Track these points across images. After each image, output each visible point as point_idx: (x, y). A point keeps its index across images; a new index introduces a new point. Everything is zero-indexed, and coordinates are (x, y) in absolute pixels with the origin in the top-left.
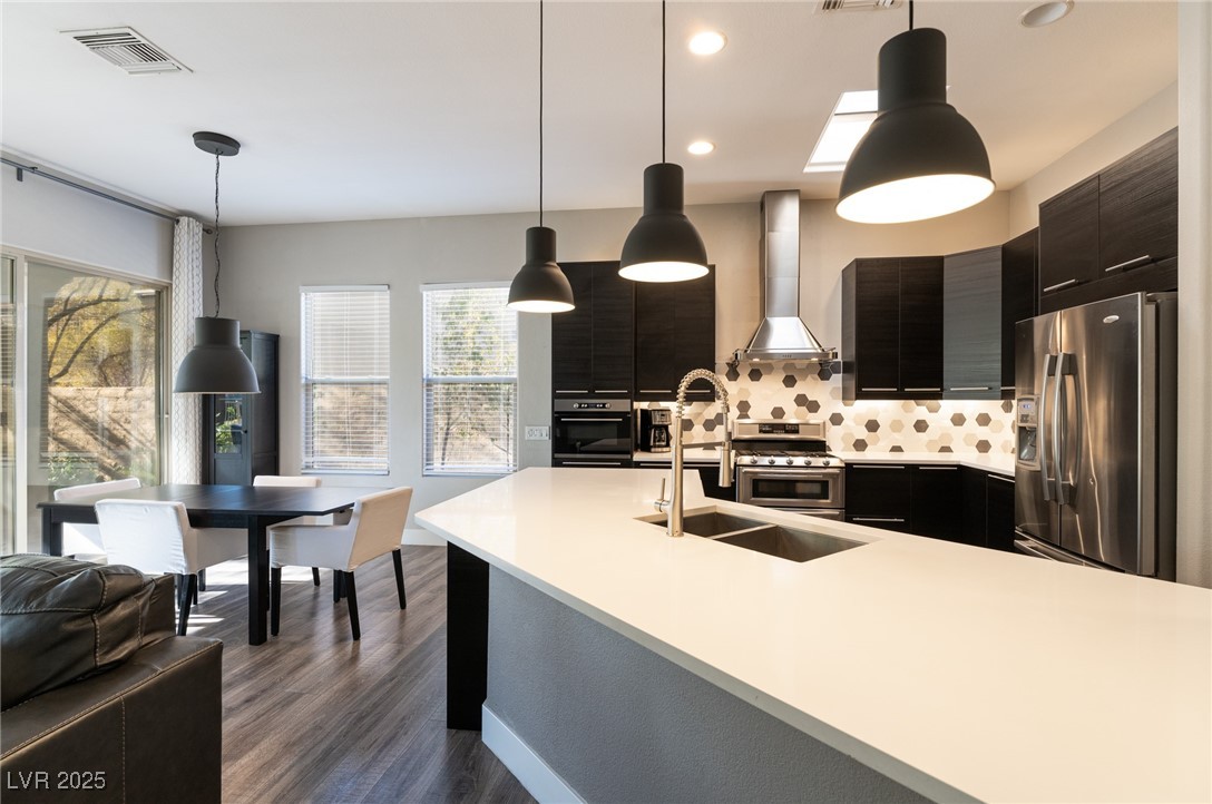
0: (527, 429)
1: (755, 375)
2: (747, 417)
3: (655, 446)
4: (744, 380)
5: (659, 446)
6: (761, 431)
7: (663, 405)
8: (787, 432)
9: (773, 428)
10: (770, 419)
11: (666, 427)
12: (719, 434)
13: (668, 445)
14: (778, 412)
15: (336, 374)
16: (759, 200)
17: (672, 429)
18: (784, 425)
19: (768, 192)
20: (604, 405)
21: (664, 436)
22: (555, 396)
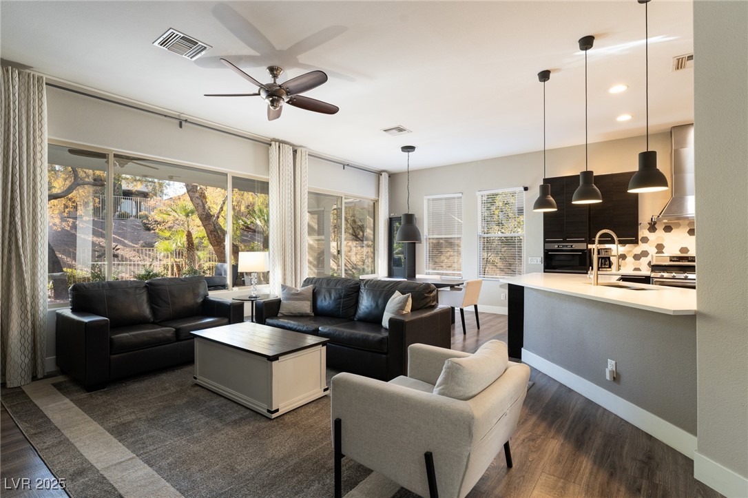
0: (529, 258)
1: (668, 229)
2: (663, 253)
3: (602, 268)
4: (660, 233)
5: (604, 268)
6: (671, 261)
7: (607, 246)
8: (689, 261)
9: (680, 259)
10: (679, 254)
11: (609, 258)
12: (644, 261)
13: (610, 267)
14: (684, 250)
15: (438, 234)
16: (670, 131)
17: (612, 259)
18: (688, 257)
19: (674, 127)
20: (572, 246)
21: (607, 263)
22: (545, 242)
